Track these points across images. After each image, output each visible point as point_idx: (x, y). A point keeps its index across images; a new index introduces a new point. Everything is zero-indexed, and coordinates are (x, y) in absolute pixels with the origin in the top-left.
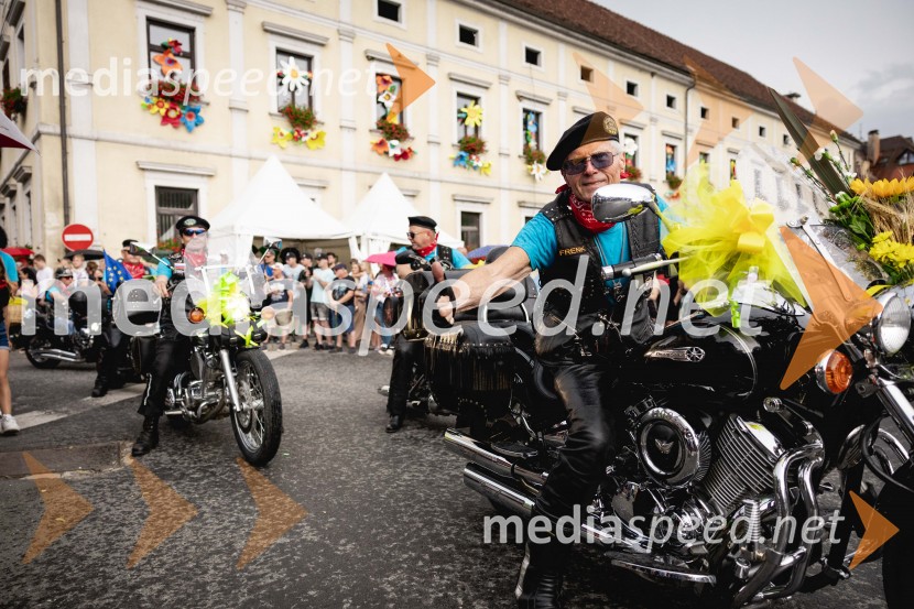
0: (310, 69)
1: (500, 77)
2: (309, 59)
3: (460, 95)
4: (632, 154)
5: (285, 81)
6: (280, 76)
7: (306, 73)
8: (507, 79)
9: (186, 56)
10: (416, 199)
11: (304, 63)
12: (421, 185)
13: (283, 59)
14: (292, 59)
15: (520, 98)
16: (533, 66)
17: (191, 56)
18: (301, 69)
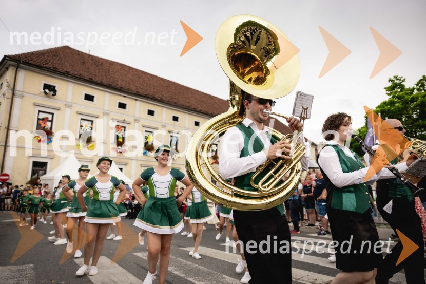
0: (92, 124)
1: (162, 126)
2: (92, 121)
3: (146, 131)
4: (215, 150)
5: (83, 128)
6: (81, 126)
7: (90, 126)
8: (165, 126)
9: (50, 121)
10: (127, 166)
11: (90, 123)
12: (129, 161)
13: (83, 121)
14: (86, 122)
15: (170, 132)
16: (176, 122)
17: (52, 121)
18: (89, 124)
